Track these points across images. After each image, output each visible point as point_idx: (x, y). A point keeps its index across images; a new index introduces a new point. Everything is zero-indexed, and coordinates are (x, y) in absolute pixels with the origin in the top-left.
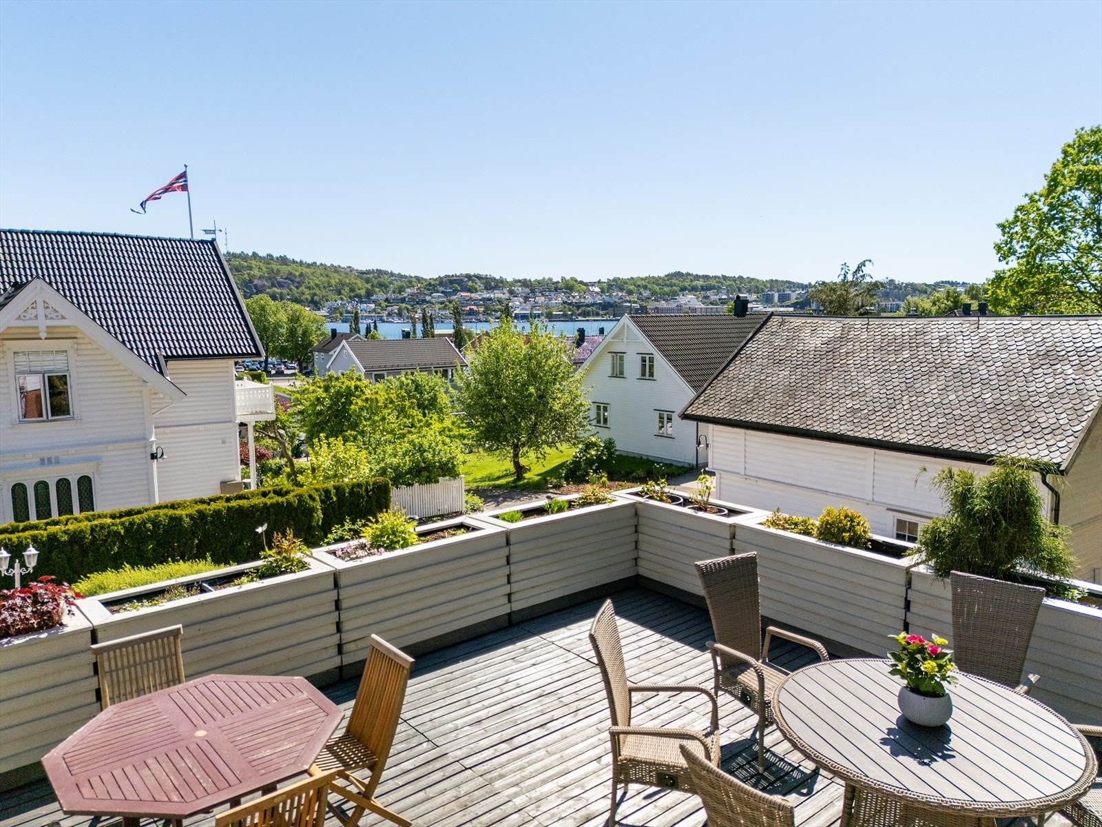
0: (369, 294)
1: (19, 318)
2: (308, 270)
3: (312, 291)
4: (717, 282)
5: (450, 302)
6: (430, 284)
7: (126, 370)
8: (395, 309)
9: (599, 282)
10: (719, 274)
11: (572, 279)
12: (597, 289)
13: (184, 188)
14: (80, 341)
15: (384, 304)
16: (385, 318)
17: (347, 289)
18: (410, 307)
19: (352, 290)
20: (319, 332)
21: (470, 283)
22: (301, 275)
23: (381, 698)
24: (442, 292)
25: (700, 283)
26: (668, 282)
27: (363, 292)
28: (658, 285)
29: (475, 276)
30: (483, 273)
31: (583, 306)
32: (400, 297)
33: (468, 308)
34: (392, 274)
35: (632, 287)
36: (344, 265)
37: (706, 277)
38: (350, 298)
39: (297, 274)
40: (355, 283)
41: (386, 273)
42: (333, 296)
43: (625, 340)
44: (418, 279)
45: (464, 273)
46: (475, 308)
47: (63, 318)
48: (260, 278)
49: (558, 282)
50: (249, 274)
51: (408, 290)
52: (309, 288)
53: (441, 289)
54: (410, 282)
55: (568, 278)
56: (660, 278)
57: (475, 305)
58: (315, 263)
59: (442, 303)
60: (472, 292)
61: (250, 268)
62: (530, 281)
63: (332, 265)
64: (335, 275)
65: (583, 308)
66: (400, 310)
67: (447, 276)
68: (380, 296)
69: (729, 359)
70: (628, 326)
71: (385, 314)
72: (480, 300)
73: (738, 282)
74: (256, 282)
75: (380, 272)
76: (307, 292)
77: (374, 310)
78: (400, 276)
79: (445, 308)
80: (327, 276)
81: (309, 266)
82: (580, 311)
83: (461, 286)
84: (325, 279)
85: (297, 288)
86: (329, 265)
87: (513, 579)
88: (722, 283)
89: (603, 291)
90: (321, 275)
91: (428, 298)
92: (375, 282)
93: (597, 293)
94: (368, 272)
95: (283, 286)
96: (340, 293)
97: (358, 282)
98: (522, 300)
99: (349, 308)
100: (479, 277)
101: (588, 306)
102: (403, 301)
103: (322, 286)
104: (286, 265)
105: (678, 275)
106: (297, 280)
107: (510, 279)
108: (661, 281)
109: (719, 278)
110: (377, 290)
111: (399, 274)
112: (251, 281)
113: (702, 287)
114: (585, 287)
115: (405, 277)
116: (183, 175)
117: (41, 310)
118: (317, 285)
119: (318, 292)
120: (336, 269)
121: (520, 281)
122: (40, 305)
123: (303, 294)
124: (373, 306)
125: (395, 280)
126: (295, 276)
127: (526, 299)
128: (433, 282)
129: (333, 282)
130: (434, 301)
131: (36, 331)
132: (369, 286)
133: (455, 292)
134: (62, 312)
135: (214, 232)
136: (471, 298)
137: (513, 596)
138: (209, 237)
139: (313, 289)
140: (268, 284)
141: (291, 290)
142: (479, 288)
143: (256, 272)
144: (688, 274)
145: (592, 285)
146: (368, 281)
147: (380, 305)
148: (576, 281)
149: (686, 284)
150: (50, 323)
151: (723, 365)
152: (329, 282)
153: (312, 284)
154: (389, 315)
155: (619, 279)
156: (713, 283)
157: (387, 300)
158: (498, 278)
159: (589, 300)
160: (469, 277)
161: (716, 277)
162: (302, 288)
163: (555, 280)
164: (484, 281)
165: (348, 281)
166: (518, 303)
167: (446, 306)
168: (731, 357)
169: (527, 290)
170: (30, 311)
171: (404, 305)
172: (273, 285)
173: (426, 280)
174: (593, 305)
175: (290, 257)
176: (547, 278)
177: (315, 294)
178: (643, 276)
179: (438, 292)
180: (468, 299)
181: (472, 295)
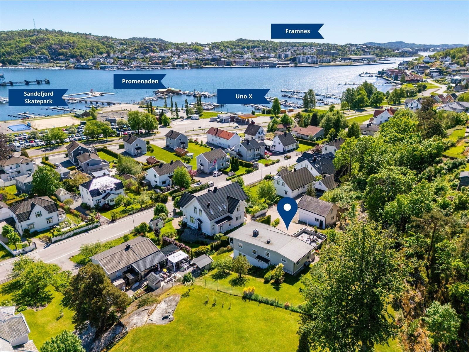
0: (107, 52)
3: (80, 51)
4: (258, 44)
5: (146, 58)
6: (136, 49)
8: (123, 62)
9: (208, 44)
10: (258, 40)
11: (196, 43)
12: (208, 48)
15: (117, 59)
16: (120, 67)
17: (95, 49)
18: (129, 61)
19: (98, 50)
21: (153, 48)
22: (73, 42)
24: (142, 53)
25: (250, 44)
26: (237, 44)
28: (233, 45)
31: (204, 60)
32: (123, 55)
33: (155, 62)
35: (222, 48)
37: (253, 41)
38: (98, 54)
39: (71, 42)
40: (99, 46)
46: (157, 61)
48: (55, 44)
50: (49, 42)
51: (126, 52)
52: (78, 49)
53: (141, 51)
55: (194, 42)
56: (234, 42)
57: (157, 60)
59: (143, 59)
60: (155, 53)
61: (49, 39)
66: (125, 63)
68: (113, 53)
71: (118, 64)
72: (159, 57)
73: (266, 43)
74: (53, 46)
76: (78, 51)
77: (114, 63)
79: (144, 61)
82: (203, 63)
83: (150, 50)
84: (84, 44)
85: (73, 49)
88: (260, 44)
89: (210, 50)
90: (82, 42)
91: (136, 56)
92: (107, 44)
93: (208, 51)
95: (66, 48)
98: (177, 57)
99: (101, 62)
101: (206, 60)
102: (125, 57)
103: (84, 48)
105: (241, 40)
106: (72, 45)
108: (234, 43)
109: (258, 41)
112: (51, 46)
113: (252, 46)
114: (202, 48)
118: (82, 47)
119: (83, 51)
123: (76, 52)
124: (112, 60)
125: (115, 42)
126: (71, 43)
127: (179, 56)
130: (139, 57)
132: (107, 47)
133: (147, 53)
140: (59, 47)
141: (70, 50)
143: (52, 41)
144: (245, 40)
145: (205, 46)
147: (115, 60)
148: (198, 44)
149: (245, 45)
152: (87, 46)
153: (79, 47)
154: (121, 65)
156: (256, 44)
157: (118, 57)
159: (206, 56)
161: (257, 41)
162: (75, 49)
163: (189, 44)
164: (159, 46)
165: (95, 45)
166: (176, 58)
167: (145, 60)
169: (179, 51)
171: (126, 60)
172: (61, 48)
174: (208, 60)
175: (64, 31)
176: (185, 42)
178: (226, 40)
179: (140, 53)
180: (154, 56)
181: (155, 54)
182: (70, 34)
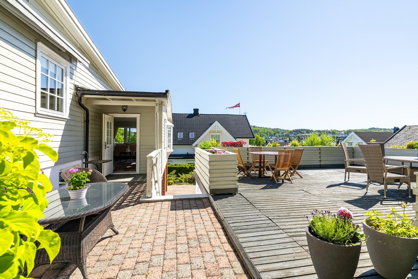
0: (275, 134)
1: (213, 128)
2: (260, 129)
4: (389, 131)
5: (296, 136)
6: (291, 132)
7: (229, 139)
8: (281, 138)
9: (344, 131)
11: (334, 130)
12: (343, 133)
13: (239, 106)
14: (222, 133)
15: (278, 137)
16: (278, 140)
17: (269, 133)
18: (285, 138)
19: (270, 133)
20: (263, 142)
21: (302, 131)
22: (258, 130)
23: (297, 156)
24: (294, 134)
27: (273, 134)
29: (304, 129)
30: (306, 129)
31: (338, 137)
32: (282, 135)
33: (301, 138)
34: (281, 129)
36: (268, 127)
37: (385, 129)
38: (270, 135)
41: (279, 129)
42: (265, 135)
43: (353, 139)
44: (288, 130)
45: (301, 129)
47: (220, 128)
49: (330, 131)
51: (285, 133)
52: (260, 133)
53: (294, 133)
54: (285, 131)
55: (333, 130)
57: (303, 137)
58: (262, 127)
59: (294, 137)
62: (321, 131)
63: (266, 127)
64: (266, 130)
65: (338, 138)
66: (282, 138)
67: (295, 130)
68: (277, 135)
69: (389, 138)
70: (353, 135)
71: (278, 139)
72: (305, 136)
75: (277, 129)
77: (276, 138)
78: (283, 130)
80: (264, 130)
81: (260, 128)
83: (300, 132)
85: (257, 133)
86: (265, 127)
87: (321, 153)
89: (345, 133)
90: (263, 130)
91: (290, 135)
92: (276, 131)
93: (343, 134)
94: (274, 129)
96: (267, 134)
97: (272, 131)
100: (305, 130)
101: (340, 137)
102: (283, 136)
104: (255, 127)
107: (314, 130)
109: (390, 129)
110: (277, 133)
111: (283, 129)
114: (339, 132)
115: (284, 130)
116: (239, 104)
117: (216, 127)
118: (262, 132)
120: (267, 128)
121: (317, 131)
122: (216, 126)
125: (281, 131)
126: (257, 130)
128: (292, 131)
129: (266, 131)
130: (292, 136)
131: (215, 131)
132: (275, 132)
133: (298, 133)
134: (220, 127)
135: (246, 113)
136: (302, 135)
137: (321, 161)
138: (245, 114)
139: (261, 133)
142: (305, 133)
144: (377, 128)
145: (341, 132)
146: (274, 131)
148: (336, 130)
150: (218, 129)
151: (387, 140)
153: (261, 132)
154: (280, 139)
155: (351, 130)
157: (279, 136)
158: (311, 130)
159: (341, 136)
160: (302, 130)
163: (329, 130)
168: (390, 138)
169: (320, 133)
170: (215, 127)
171: (283, 137)
173: (290, 131)
174: (342, 137)
175: (256, 126)
176: (326, 130)
177: (261, 134)
178: (360, 129)
179: (293, 134)
180: (301, 135)
181: (303, 134)
182: (258, 127)
